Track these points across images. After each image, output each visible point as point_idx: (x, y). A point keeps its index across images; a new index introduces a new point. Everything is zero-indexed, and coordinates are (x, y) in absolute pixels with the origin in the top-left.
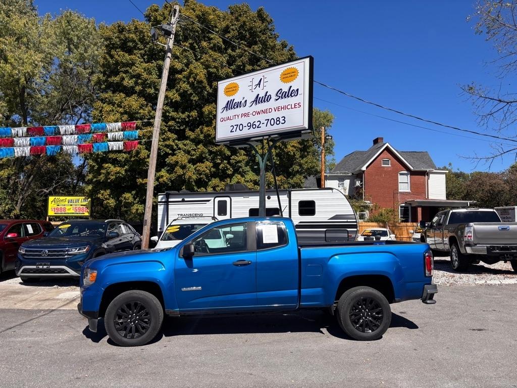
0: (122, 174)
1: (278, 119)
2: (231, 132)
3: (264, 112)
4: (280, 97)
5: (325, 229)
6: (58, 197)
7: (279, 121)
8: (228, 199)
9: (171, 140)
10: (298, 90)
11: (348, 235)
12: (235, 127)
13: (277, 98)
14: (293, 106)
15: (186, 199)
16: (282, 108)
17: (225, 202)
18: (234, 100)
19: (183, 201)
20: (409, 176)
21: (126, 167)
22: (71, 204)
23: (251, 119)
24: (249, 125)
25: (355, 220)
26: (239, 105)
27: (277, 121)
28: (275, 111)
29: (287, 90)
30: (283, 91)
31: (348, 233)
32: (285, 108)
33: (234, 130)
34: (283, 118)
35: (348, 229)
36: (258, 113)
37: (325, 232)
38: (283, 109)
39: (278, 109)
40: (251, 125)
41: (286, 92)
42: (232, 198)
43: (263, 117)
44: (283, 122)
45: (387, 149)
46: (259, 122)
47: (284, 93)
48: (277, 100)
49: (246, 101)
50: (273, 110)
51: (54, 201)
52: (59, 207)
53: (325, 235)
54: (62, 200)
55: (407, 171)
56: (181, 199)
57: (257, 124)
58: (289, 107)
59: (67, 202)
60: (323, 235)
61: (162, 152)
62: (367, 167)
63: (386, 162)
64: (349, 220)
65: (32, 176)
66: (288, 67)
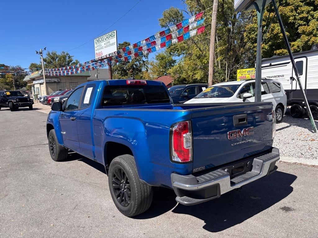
0: (265, 49)
6: (242, 70)
8: (304, 59)
9: (304, 12)
15: (273, 64)
17: (302, 62)
19: (271, 65)
21: (270, 43)
22: (249, 73)
42: (308, 58)
51: (240, 72)
52: (242, 76)
54: (244, 72)
56: (268, 64)
59: (247, 72)
61: (297, 25)
65: (234, 58)
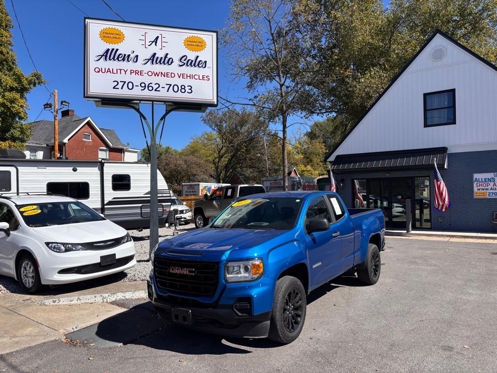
1: (183, 87)
2: (114, 88)
3: (166, 75)
4: (185, 64)
5: (141, 205)
7: (184, 89)
10: (206, 62)
11: (163, 209)
12: (121, 84)
13: (181, 64)
14: (201, 78)
16: (187, 76)
17: (8, 172)
18: (117, 50)
20: (108, 152)
23: (147, 80)
24: (143, 85)
25: (169, 195)
26: (126, 58)
27: (182, 89)
28: (179, 77)
29: (193, 59)
30: (188, 59)
31: (163, 208)
32: (191, 77)
33: (120, 86)
34: (190, 88)
35: (163, 204)
36: (156, 74)
37: (141, 208)
38: (188, 78)
39: (182, 76)
40: (144, 86)
41: (192, 61)
42: (18, 167)
43: (163, 81)
44: (190, 91)
45: (89, 123)
46: (157, 86)
47: (190, 61)
48: (180, 66)
49: (137, 56)
50: (176, 75)
53: (141, 211)
55: (106, 147)
57: (155, 87)
58: (196, 77)
60: (139, 211)
62: (69, 140)
63: (87, 137)
64: (164, 195)
66: (194, 35)
